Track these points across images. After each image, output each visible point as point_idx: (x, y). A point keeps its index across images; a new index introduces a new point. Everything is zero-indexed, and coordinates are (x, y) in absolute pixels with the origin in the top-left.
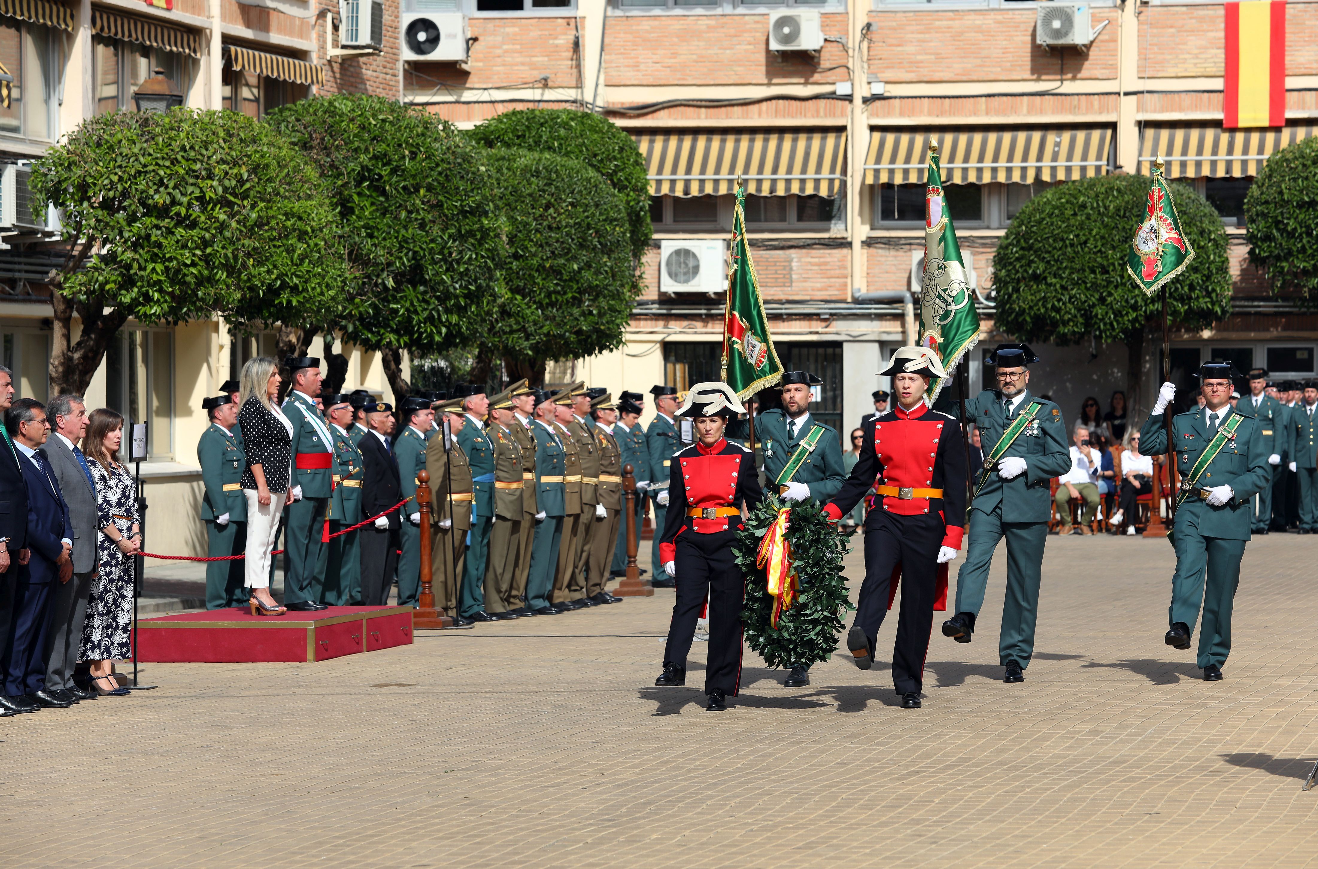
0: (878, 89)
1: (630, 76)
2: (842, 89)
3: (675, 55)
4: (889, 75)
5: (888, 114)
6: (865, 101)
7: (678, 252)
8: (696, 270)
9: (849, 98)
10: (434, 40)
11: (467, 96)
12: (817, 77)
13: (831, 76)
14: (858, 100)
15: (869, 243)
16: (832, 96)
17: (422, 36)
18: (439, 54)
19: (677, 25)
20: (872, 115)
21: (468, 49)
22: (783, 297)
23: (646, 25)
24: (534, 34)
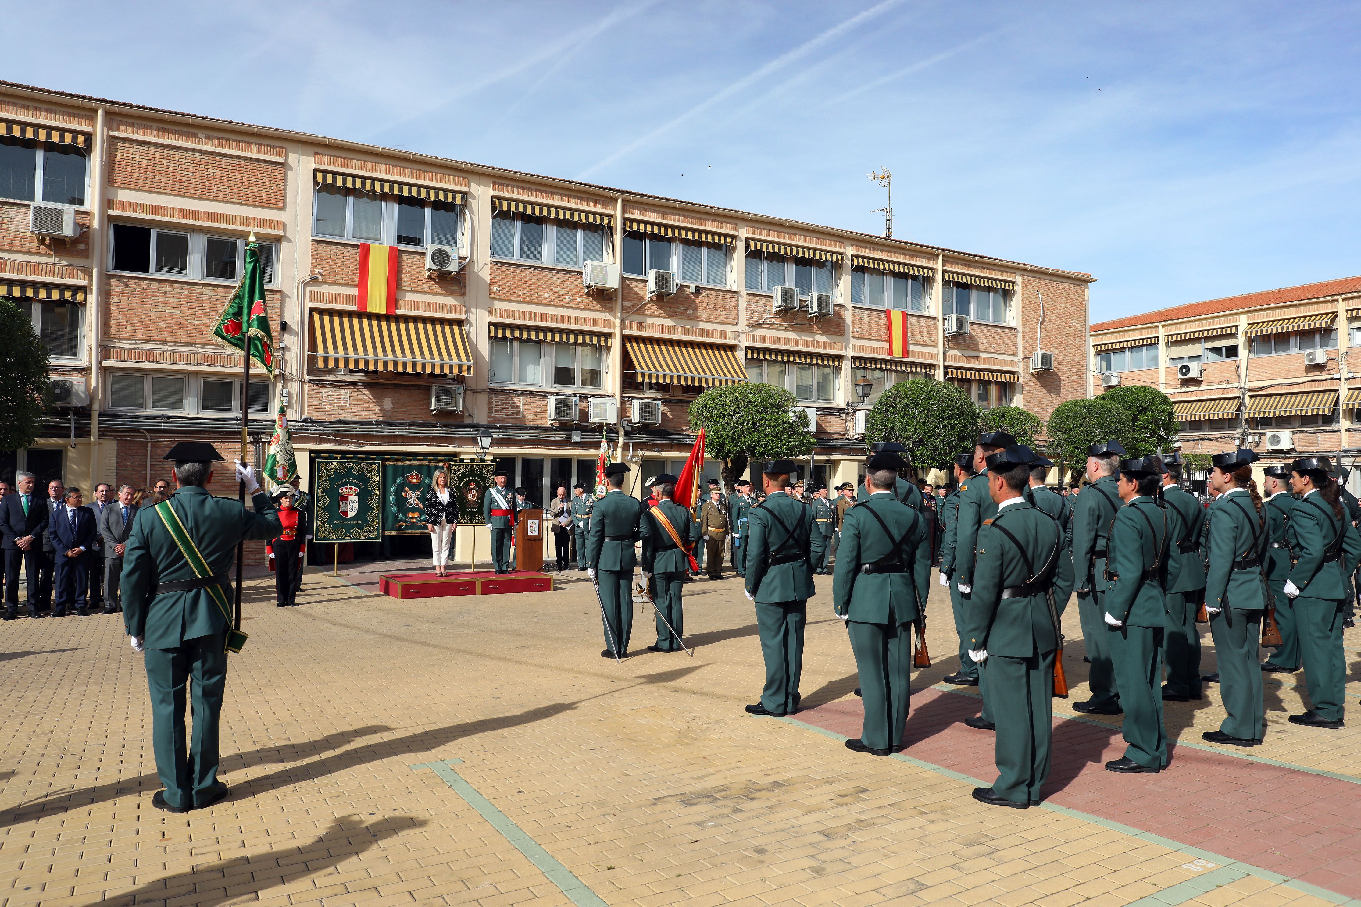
0: (1351, 375)
1: (1257, 377)
2: (1336, 376)
3: (1273, 369)
4: (1355, 370)
5: (1355, 384)
6: (1346, 380)
7: (1272, 436)
8: (1279, 441)
9: (1339, 379)
10: (1188, 370)
11: (1201, 388)
12: (1324, 373)
13: (1332, 372)
14: (1343, 380)
15: (1348, 430)
16: (1333, 379)
17: (1184, 370)
18: (1190, 375)
19: (1274, 359)
20: (1349, 384)
21: (1201, 374)
22: (1315, 450)
23: (1262, 360)
24: (1224, 366)
